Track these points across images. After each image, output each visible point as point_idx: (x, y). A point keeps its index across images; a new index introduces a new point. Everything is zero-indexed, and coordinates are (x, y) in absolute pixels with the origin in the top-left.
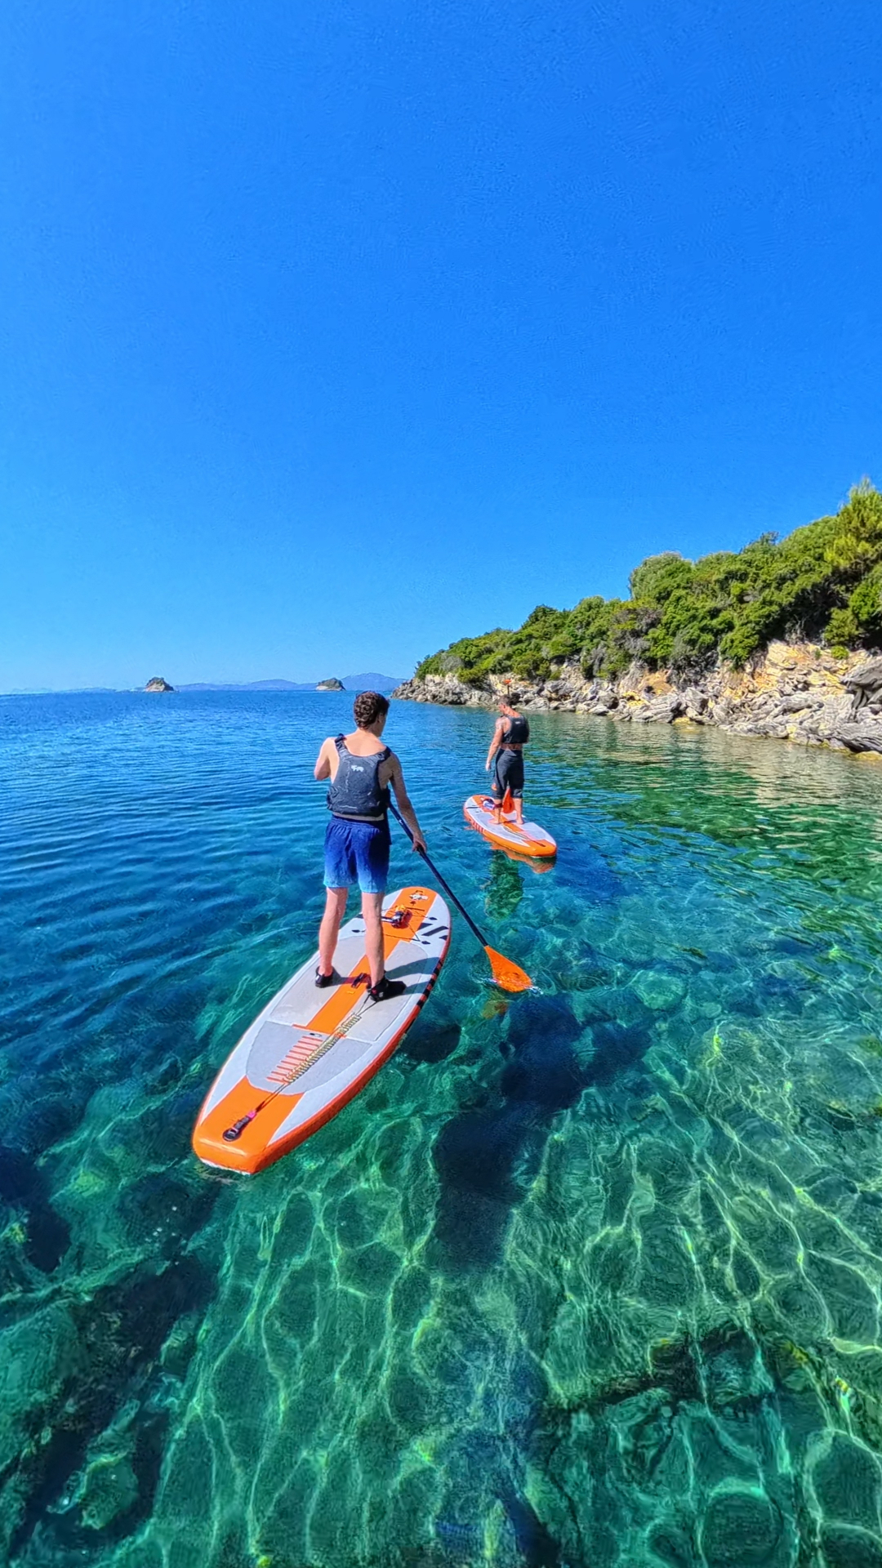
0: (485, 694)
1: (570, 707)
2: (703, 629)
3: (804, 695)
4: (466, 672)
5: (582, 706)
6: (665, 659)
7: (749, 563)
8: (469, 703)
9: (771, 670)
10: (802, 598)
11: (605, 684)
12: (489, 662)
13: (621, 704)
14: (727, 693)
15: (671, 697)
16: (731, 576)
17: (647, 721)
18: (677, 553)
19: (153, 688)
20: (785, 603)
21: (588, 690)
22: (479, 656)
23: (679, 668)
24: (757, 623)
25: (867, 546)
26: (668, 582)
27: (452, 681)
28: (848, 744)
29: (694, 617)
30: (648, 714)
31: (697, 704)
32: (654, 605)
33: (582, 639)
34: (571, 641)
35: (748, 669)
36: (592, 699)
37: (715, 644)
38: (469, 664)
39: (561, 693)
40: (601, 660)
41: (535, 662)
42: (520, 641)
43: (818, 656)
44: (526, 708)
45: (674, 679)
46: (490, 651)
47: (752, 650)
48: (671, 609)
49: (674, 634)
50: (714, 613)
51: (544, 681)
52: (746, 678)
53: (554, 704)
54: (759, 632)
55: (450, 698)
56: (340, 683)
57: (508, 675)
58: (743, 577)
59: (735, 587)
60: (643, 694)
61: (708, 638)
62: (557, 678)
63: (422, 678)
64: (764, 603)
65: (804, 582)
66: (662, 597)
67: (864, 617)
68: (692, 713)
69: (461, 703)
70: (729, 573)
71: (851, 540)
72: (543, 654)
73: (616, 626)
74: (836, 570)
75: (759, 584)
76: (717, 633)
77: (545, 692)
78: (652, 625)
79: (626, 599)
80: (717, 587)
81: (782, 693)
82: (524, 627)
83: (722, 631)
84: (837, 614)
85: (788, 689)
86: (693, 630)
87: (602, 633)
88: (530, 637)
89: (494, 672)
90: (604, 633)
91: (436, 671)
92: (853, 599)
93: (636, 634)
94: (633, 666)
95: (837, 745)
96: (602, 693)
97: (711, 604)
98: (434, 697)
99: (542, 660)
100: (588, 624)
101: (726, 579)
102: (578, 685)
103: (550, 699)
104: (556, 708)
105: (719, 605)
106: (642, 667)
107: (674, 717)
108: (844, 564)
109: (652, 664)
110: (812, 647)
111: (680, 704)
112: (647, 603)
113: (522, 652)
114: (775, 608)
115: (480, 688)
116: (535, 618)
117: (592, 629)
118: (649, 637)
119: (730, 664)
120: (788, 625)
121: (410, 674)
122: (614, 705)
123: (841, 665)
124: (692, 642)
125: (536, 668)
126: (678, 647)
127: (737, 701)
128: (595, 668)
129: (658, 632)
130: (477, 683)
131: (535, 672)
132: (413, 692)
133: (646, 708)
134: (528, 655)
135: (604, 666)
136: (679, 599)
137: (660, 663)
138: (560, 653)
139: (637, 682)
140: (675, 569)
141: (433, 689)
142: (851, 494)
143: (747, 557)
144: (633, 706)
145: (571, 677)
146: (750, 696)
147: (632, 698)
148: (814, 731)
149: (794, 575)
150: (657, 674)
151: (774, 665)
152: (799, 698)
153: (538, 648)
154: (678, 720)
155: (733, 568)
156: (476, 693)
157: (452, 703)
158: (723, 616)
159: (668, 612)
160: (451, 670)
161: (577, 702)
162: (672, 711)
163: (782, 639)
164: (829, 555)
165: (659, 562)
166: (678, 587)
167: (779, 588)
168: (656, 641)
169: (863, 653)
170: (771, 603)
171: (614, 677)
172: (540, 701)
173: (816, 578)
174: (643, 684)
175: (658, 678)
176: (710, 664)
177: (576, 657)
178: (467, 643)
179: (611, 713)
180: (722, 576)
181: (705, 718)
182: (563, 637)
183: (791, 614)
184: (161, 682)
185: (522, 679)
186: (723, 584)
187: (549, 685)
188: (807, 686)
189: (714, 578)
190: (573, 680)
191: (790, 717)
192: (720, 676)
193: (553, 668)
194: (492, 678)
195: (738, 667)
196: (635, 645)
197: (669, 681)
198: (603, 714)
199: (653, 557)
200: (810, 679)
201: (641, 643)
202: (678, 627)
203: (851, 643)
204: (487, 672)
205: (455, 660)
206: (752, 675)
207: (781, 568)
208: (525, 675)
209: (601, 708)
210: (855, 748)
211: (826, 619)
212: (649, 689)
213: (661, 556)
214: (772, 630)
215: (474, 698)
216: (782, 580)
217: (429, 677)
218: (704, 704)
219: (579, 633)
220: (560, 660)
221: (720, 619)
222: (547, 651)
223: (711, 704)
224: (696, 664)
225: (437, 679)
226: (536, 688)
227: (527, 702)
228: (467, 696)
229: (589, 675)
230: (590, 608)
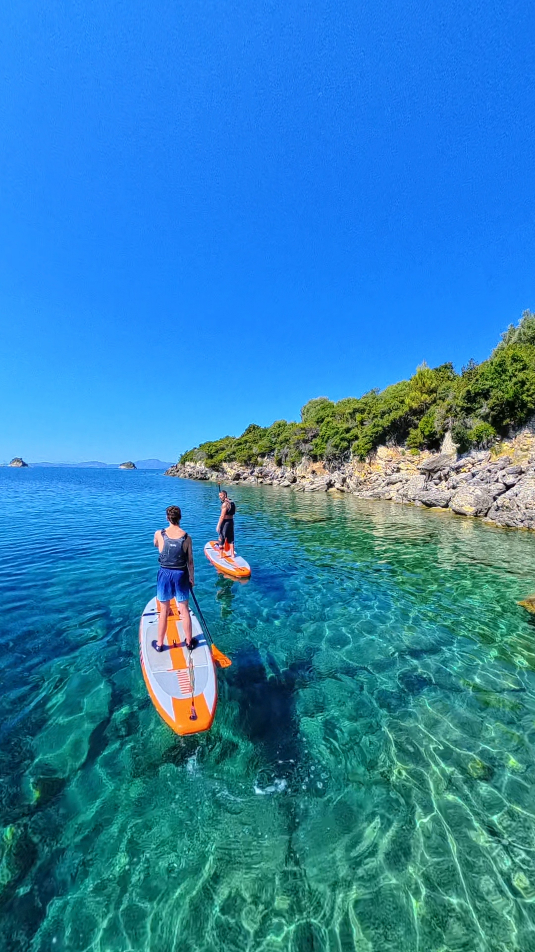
0: (221, 474)
1: (269, 482)
2: (342, 439)
3: (397, 475)
4: (209, 461)
5: (275, 482)
6: (321, 456)
7: (366, 404)
8: (211, 479)
9: (379, 461)
10: (394, 423)
11: (289, 469)
12: (222, 455)
13: (298, 480)
14: (357, 474)
15: (326, 477)
16: (356, 411)
17: (313, 490)
18: (326, 397)
19: (14, 465)
20: (385, 426)
21: (279, 472)
22: (217, 452)
23: (329, 460)
24: (371, 436)
25: (427, 396)
26: (321, 413)
27: (201, 466)
28: (424, 503)
29: (337, 433)
30: (313, 486)
31: (340, 480)
32: (315, 425)
33: (275, 444)
34: (268, 445)
35: (367, 461)
36: (281, 477)
37: (348, 448)
38: (211, 457)
39: (263, 474)
40: (286, 456)
41: (249, 456)
42: (240, 444)
43: (403, 454)
44: (244, 482)
45: (327, 466)
46: (223, 449)
47: (368, 451)
48: (324, 428)
49: (326, 442)
50: (348, 430)
51: (254, 467)
52: (367, 466)
53: (260, 480)
54: (372, 441)
55: (199, 476)
56: (134, 465)
57: (234, 463)
58: (362, 411)
59: (358, 416)
60: (310, 475)
61: (345, 444)
62: (262, 466)
63: (183, 463)
64: (374, 425)
65: (394, 415)
66: (320, 421)
67: (427, 433)
68: (338, 485)
69: (206, 479)
70: (355, 409)
71: (418, 394)
72: (254, 451)
73: (294, 437)
74: (411, 409)
75: (371, 416)
76: (350, 441)
77: (255, 474)
78: (315, 437)
79: (299, 421)
80: (349, 416)
81: (386, 474)
82: (243, 436)
83: (353, 440)
84: (413, 432)
85: (389, 472)
86: (336, 440)
87: (287, 441)
88: (246, 442)
89: (225, 461)
90: (287, 440)
91: (192, 460)
92: (421, 424)
93: (306, 441)
94: (304, 459)
95: (418, 503)
96: (286, 474)
97: (345, 426)
98: (190, 475)
99: (253, 455)
100: (279, 435)
101: (354, 412)
102: (273, 469)
103: (258, 477)
104: (261, 482)
105: (350, 427)
106: (309, 459)
107: (328, 489)
108: (415, 405)
109: (315, 459)
110: (400, 449)
111: (331, 481)
112: (311, 424)
113: (242, 450)
114: (380, 428)
115: (217, 471)
116: (249, 431)
117: (281, 438)
118: (313, 443)
119: (357, 458)
120: (387, 438)
121: (176, 460)
122: (294, 481)
123: (416, 458)
124: (336, 446)
125: (250, 460)
126: (329, 449)
127: (362, 479)
128: (283, 459)
129: (317, 441)
130: (215, 468)
131: (250, 462)
132: (178, 471)
133: (312, 483)
134: (245, 452)
135: (287, 458)
136: (328, 422)
137: (319, 458)
138: (261, 451)
139: (307, 468)
140: (325, 406)
141: (190, 470)
142: (418, 370)
143: (364, 401)
144: (305, 482)
145: (269, 465)
146: (369, 476)
147: (304, 477)
148: (406, 496)
149: (390, 411)
150: (318, 463)
151: (381, 459)
152: (395, 477)
153: (250, 448)
154: (331, 490)
155: (356, 406)
156: (215, 474)
157: (201, 479)
158: (353, 432)
159: (323, 429)
160: (200, 460)
161: (273, 478)
162: (327, 484)
163: (384, 444)
164: (407, 401)
165: (317, 402)
166: (328, 416)
167: (382, 418)
168: (316, 445)
169: (427, 452)
170: (378, 426)
171: (293, 465)
172: (252, 478)
173: (400, 413)
174: (309, 470)
175: (317, 466)
176: (347, 458)
177: (272, 453)
178: (210, 444)
179: (293, 485)
180: (351, 411)
181: (345, 488)
182: (264, 442)
183: (389, 432)
184: (20, 460)
185: (241, 466)
186: (352, 415)
187: (257, 469)
188: (399, 470)
189: (348, 411)
190: (270, 467)
191: (391, 487)
192: (352, 466)
193: (259, 459)
194: (225, 465)
195: (362, 460)
196: (305, 448)
197: (324, 467)
198: (288, 486)
199: (314, 399)
200: (400, 466)
201: (309, 446)
202: (328, 438)
203: (421, 447)
204: (221, 461)
205: (203, 453)
206: (370, 464)
207: (382, 407)
208: (243, 464)
209: (287, 483)
210: (429, 505)
211: (407, 434)
212: (313, 472)
213: (318, 399)
214: (379, 440)
215: (214, 476)
216: (383, 413)
217: (187, 463)
218: (344, 480)
219: (274, 440)
220: (263, 455)
221: (350, 434)
222: (255, 450)
223: (348, 480)
224: (339, 458)
225: (192, 464)
226: (250, 471)
227: (245, 479)
228: (209, 475)
229: (279, 464)
230: (280, 426)
